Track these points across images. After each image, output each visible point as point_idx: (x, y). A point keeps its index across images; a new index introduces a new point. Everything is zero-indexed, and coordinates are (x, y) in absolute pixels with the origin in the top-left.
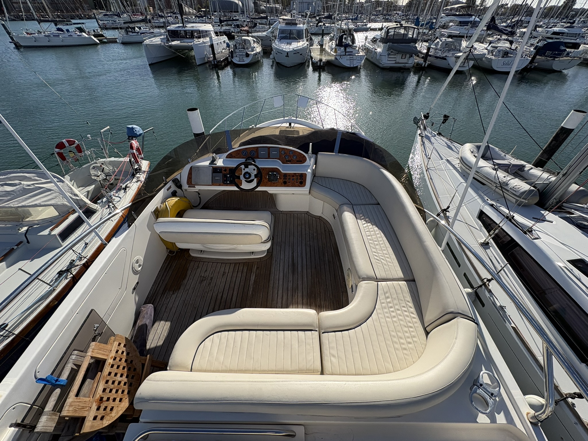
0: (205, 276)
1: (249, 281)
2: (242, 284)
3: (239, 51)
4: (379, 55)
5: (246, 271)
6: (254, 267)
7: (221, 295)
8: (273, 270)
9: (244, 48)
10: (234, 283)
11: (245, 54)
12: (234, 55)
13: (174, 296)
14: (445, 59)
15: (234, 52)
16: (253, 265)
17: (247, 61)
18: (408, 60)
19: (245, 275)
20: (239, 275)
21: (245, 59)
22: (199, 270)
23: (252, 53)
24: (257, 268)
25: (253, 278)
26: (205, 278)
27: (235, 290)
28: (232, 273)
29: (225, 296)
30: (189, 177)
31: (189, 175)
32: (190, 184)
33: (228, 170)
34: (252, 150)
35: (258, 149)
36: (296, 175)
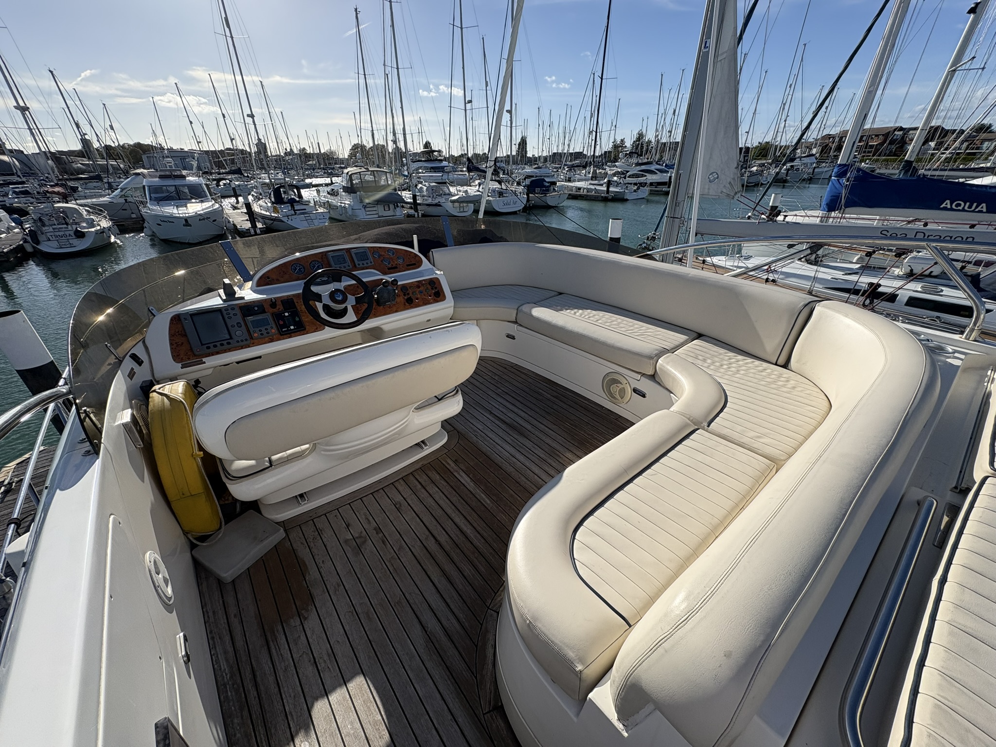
0: (356, 535)
1: (462, 487)
2: (455, 499)
3: (53, 229)
4: (350, 209)
5: (438, 477)
6: (448, 464)
7: (434, 541)
8: (485, 448)
9: (67, 224)
10: (436, 506)
11: (72, 233)
12: (41, 238)
13: (312, 623)
14: (440, 206)
15: (39, 232)
16: (444, 462)
17: (81, 245)
18: (394, 211)
19: (445, 484)
20: (433, 490)
21: (75, 242)
22: (328, 535)
23: (93, 230)
24: (456, 462)
25: (465, 479)
26: (360, 537)
27: (453, 515)
28: (414, 496)
29: (443, 538)
30: (176, 343)
31: (172, 339)
32: (184, 358)
33: (279, 303)
34: (313, 261)
35: (325, 255)
36: (423, 285)
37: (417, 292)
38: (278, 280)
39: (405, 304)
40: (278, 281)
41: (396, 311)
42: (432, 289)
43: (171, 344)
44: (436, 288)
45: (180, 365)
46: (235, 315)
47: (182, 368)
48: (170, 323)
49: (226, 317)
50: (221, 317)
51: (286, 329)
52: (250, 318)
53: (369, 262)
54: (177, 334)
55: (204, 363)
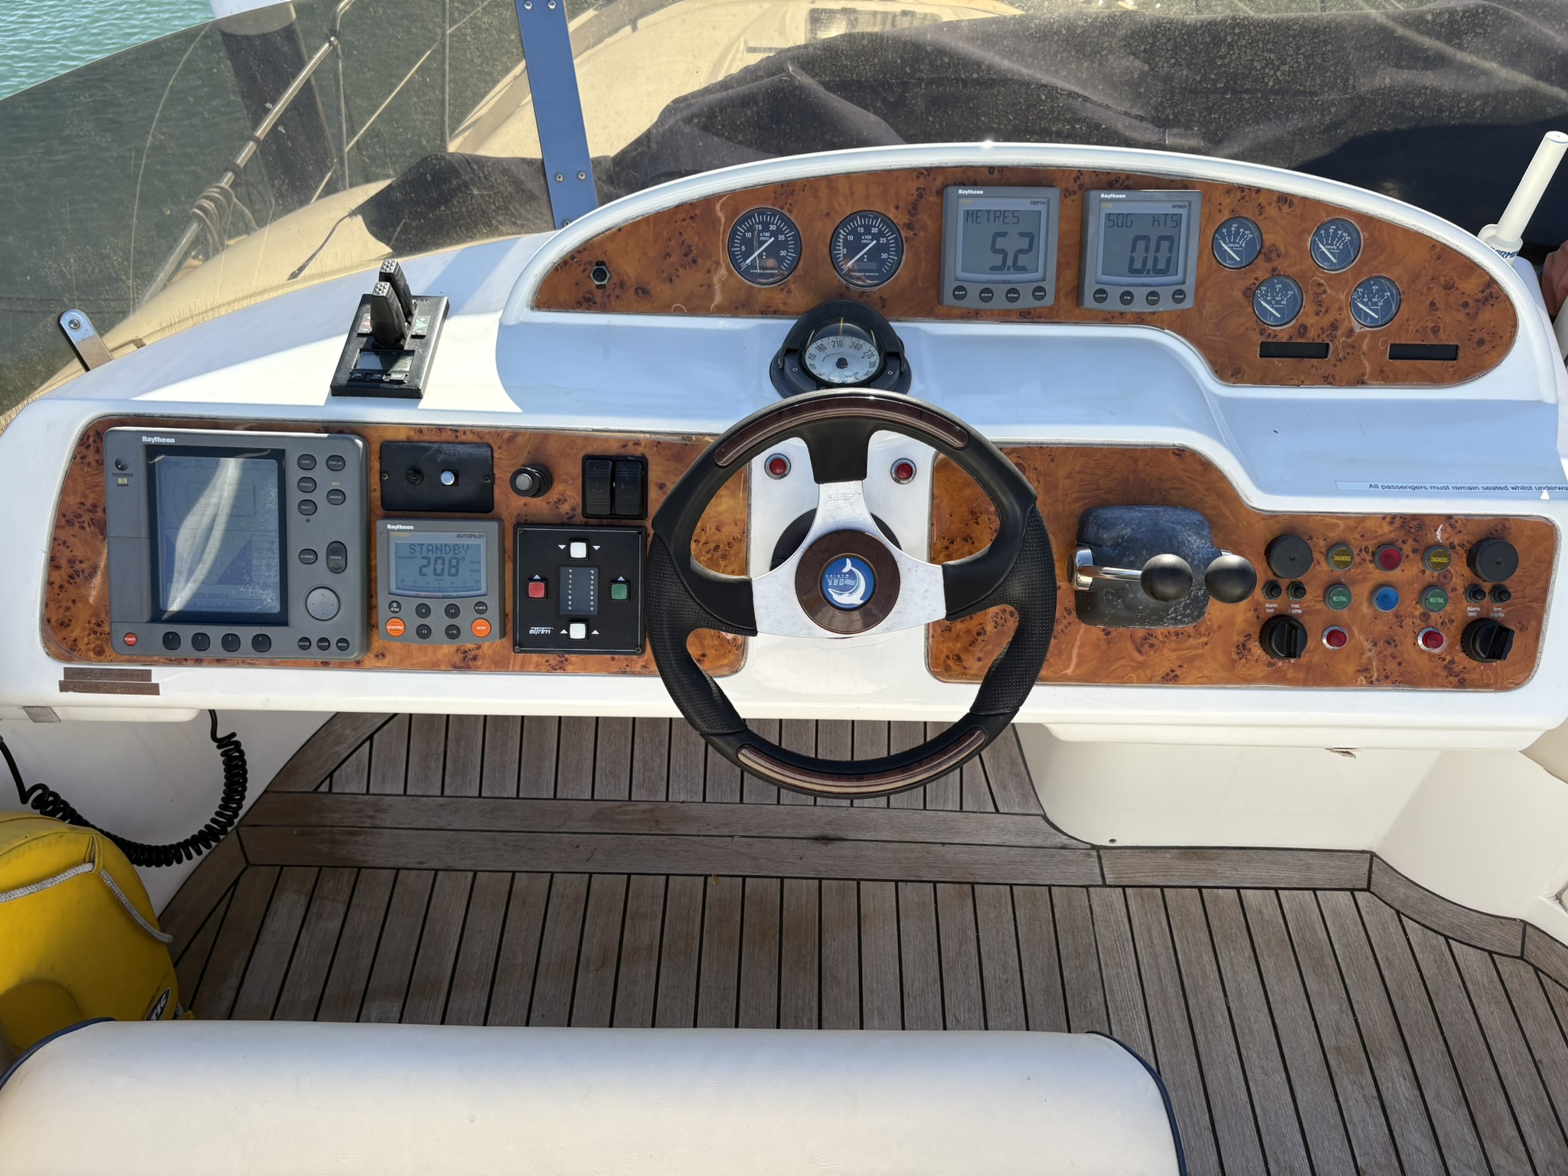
30: (71, 562)
31: (63, 536)
32: (82, 645)
33: (569, 471)
34: (863, 214)
35: (940, 193)
36: (1426, 550)
37: (1361, 592)
38: (643, 291)
39: (1242, 648)
40: (643, 299)
41: (1171, 679)
42: (1474, 592)
43: (53, 563)
44: (1501, 594)
45: (56, 670)
46: (337, 496)
47: (64, 687)
48: (74, 457)
49: (295, 497)
50: (274, 492)
51: (544, 631)
52: (399, 531)
53: (1166, 293)
54: (86, 518)
55: (154, 690)
